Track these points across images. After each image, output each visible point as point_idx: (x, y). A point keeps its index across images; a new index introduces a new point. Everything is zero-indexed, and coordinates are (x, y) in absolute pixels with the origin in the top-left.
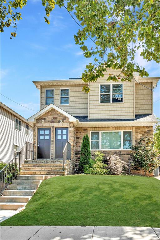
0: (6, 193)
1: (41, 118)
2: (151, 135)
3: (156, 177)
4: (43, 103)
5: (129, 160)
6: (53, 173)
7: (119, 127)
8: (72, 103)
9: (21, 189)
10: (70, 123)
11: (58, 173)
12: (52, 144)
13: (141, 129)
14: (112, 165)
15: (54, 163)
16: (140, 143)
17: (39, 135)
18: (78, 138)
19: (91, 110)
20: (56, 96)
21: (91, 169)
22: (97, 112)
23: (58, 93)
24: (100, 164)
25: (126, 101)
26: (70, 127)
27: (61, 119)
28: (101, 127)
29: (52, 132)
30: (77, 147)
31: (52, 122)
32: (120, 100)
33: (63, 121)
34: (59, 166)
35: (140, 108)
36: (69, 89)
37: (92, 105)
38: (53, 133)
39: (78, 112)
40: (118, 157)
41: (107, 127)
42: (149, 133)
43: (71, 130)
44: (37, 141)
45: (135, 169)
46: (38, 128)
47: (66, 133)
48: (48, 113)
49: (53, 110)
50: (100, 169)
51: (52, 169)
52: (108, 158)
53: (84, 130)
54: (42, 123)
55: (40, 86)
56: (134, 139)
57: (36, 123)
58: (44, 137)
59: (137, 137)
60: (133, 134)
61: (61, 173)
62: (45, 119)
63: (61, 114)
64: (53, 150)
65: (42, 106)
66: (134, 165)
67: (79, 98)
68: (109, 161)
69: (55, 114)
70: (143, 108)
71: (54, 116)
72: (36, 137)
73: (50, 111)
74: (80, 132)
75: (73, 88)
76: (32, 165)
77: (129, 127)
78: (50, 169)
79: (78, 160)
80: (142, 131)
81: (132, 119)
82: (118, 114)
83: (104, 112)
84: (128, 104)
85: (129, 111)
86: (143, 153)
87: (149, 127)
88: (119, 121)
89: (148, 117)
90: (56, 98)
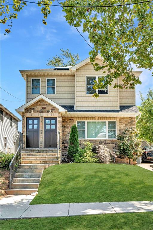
0: (16, 180)
1: (30, 108)
2: (133, 125)
3: (138, 165)
4: (29, 92)
5: (114, 149)
6: (48, 162)
7: (104, 117)
8: (59, 92)
9: (28, 176)
10: (59, 113)
11: (53, 162)
12: (41, 133)
13: (125, 119)
14: (101, 154)
15: (47, 152)
16: (124, 133)
17: (28, 124)
18: (65, 127)
19: (77, 100)
20: (42, 85)
21: (82, 158)
22: (84, 103)
23: (44, 83)
24: (90, 154)
25: (111, 93)
26: (59, 117)
27: (50, 109)
28: (87, 117)
29: (41, 121)
30: (63, 136)
31: (41, 112)
32: (105, 91)
33: (51, 112)
34: (52, 155)
35: (124, 100)
36: (55, 79)
37: (79, 95)
38: (42, 123)
39: (65, 102)
40: (106, 147)
41: (93, 117)
42: (132, 123)
43: (60, 120)
44: (26, 131)
45: (120, 157)
46: (27, 118)
47: (54, 123)
48: (37, 103)
49: (42, 100)
50: (90, 158)
51: (46, 158)
52: (97, 147)
53: (71, 119)
54: (31, 113)
55: (26, 75)
56: (118, 129)
57: (25, 113)
58: (33, 127)
59: (121, 127)
60: (117, 124)
61: (56, 162)
62: (34, 109)
63: (50, 104)
64: (42, 139)
65: (29, 95)
66: (120, 154)
67: (65, 88)
68: (98, 151)
69: (44, 104)
70: (126, 100)
71: (43, 106)
72: (24, 126)
73: (39, 101)
74: (67, 122)
75: (59, 78)
76: (26, 154)
77: (114, 117)
78: (45, 158)
79: (65, 149)
80: (125, 122)
81: (117, 110)
82: (103, 105)
83: (91, 103)
84: (113, 95)
85: (113, 103)
86: (128, 143)
87: (132, 118)
88: (104, 112)
89: (131, 108)
90: (42, 88)
